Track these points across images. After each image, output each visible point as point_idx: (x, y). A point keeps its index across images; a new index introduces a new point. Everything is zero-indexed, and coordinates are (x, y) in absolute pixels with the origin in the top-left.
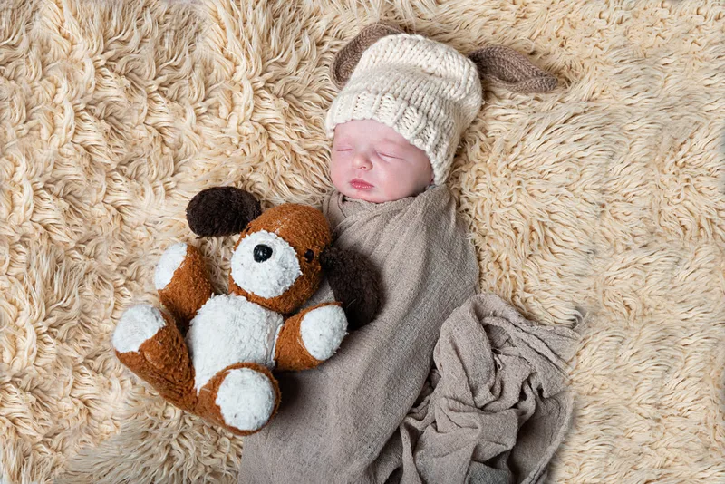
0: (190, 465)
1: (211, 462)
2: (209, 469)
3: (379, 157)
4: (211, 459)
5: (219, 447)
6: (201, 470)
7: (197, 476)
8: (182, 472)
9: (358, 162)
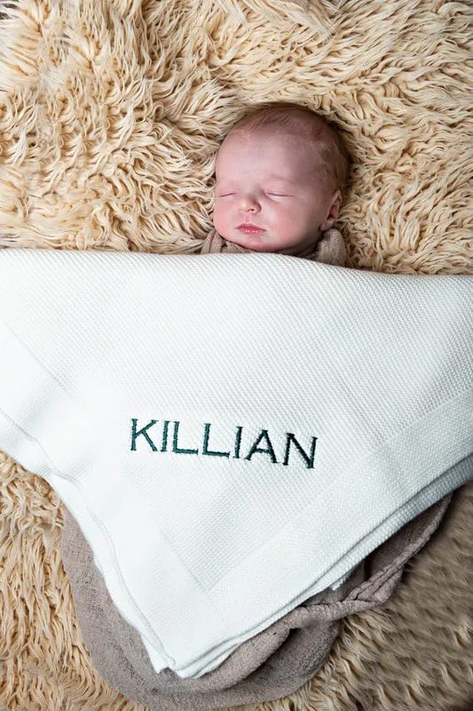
0: (18, 515)
1: (41, 513)
2: (39, 520)
3: (267, 197)
4: (42, 511)
5: (50, 500)
6: (31, 520)
7: (26, 526)
8: (10, 520)
9: (244, 204)
